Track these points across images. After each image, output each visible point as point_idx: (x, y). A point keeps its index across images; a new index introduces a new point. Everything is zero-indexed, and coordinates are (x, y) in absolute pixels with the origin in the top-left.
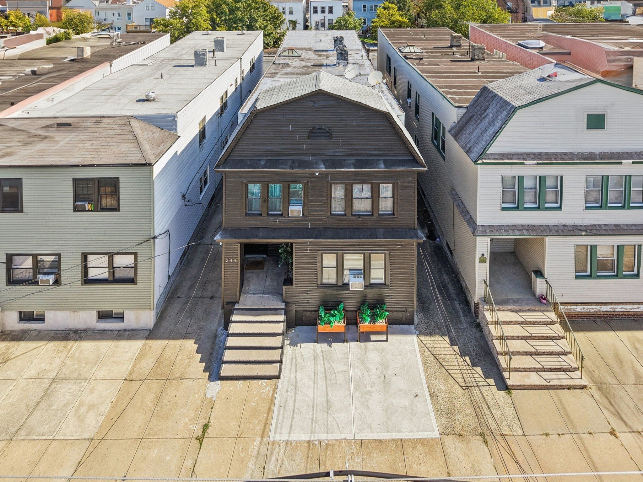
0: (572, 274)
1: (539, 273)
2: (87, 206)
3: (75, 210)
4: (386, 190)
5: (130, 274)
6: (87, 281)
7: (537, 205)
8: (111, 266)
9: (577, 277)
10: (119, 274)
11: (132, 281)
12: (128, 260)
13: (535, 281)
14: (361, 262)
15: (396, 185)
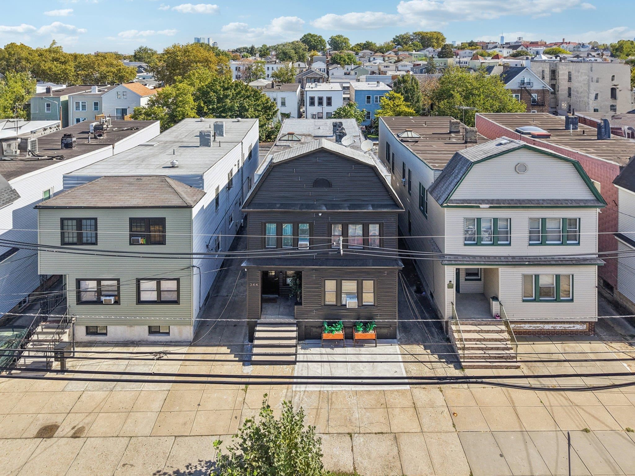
0: (520, 299)
1: (496, 298)
2: (141, 241)
3: (131, 244)
4: (374, 229)
5: (174, 297)
6: (139, 302)
7: (492, 242)
8: (159, 290)
9: (524, 301)
10: (165, 297)
11: (176, 302)
12: (172, 285)
13: (492, 304)
14: (356, 287)
15: (381, 225)
